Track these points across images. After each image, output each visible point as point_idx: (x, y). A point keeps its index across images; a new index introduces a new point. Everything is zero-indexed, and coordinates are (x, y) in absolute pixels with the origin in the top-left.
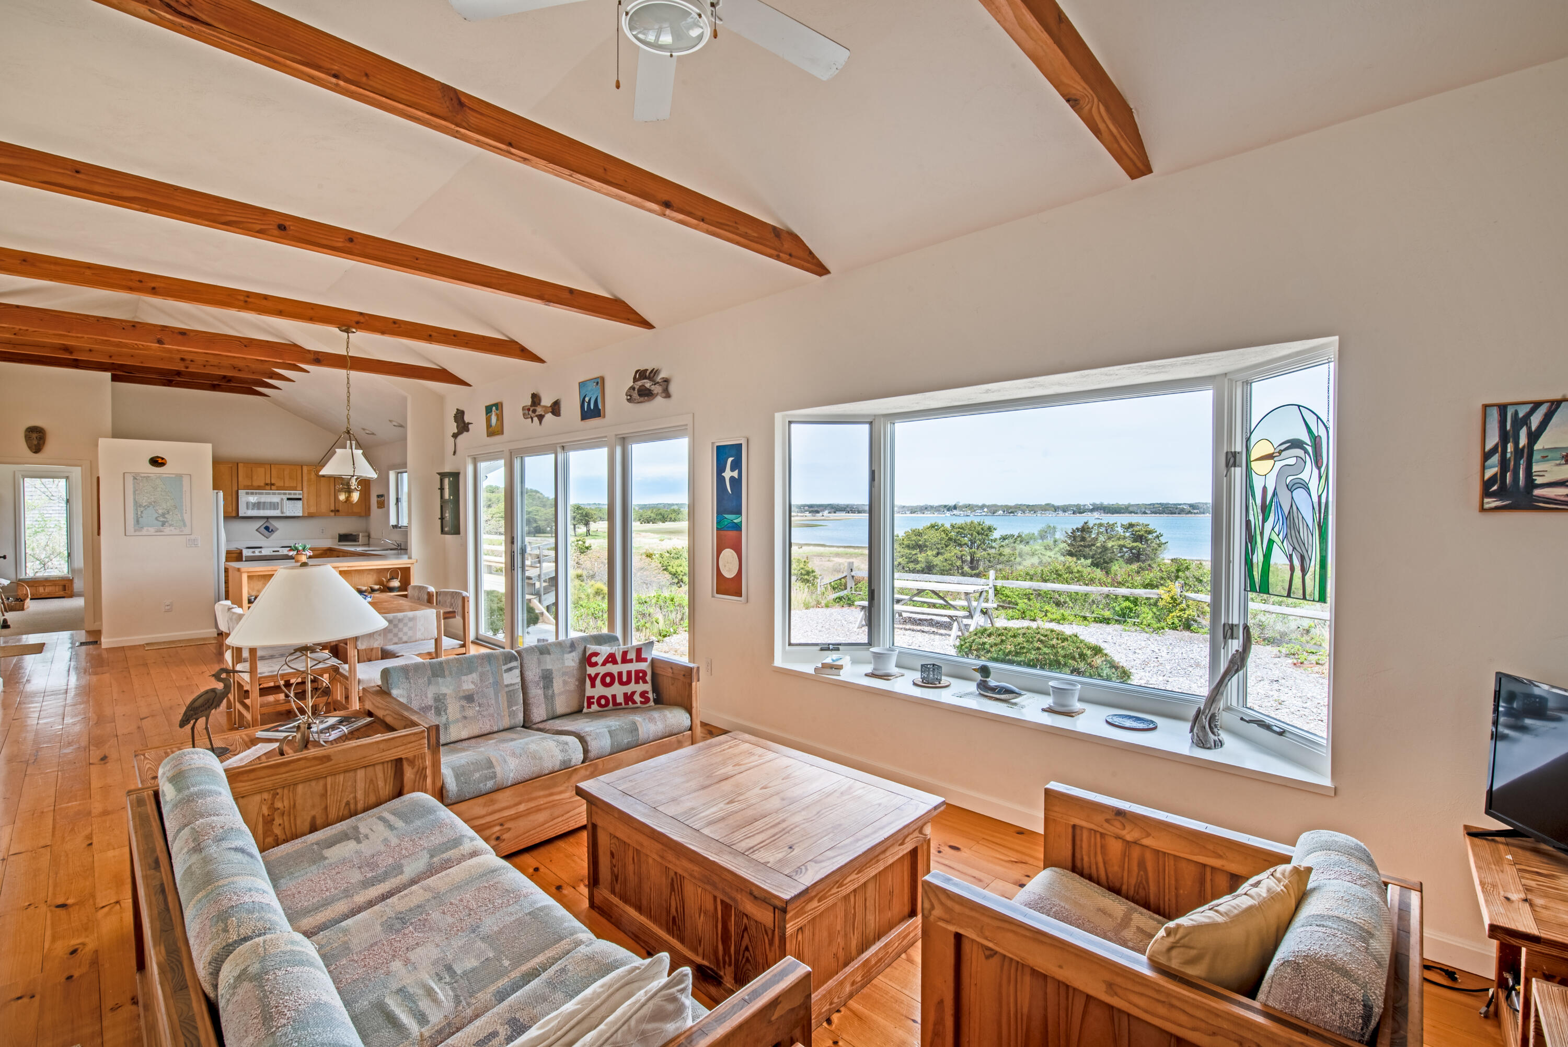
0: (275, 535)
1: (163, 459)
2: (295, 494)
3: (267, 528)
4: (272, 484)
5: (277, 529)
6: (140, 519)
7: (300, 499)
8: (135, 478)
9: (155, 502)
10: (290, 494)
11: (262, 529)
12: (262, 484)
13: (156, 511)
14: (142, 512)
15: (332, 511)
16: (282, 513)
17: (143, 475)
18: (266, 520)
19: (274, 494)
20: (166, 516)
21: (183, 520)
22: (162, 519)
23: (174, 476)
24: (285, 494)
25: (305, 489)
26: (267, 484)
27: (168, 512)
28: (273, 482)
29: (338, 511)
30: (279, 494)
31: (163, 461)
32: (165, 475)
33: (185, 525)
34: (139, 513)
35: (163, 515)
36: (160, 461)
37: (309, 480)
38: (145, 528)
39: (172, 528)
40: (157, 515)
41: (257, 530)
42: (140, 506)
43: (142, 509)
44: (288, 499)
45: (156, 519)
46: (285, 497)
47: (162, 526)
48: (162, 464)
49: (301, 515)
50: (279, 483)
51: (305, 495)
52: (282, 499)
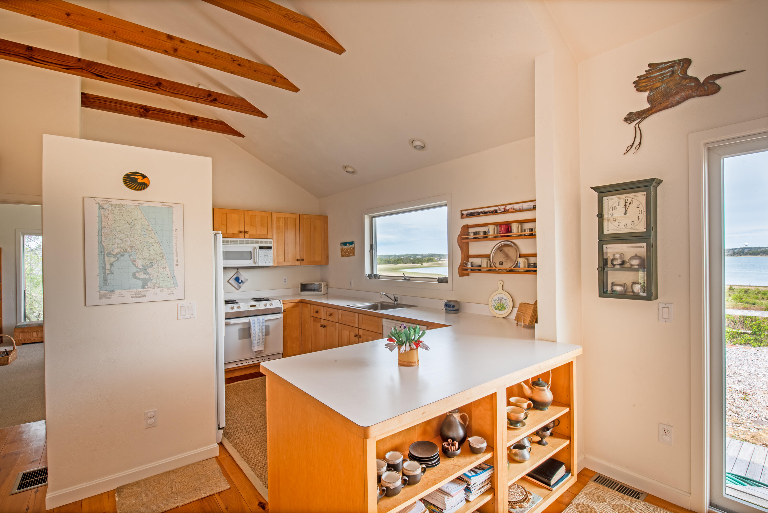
0: (245, 286)
1: (144, 177)
2: (266, 242)
3: (237, 279)
4: (246, 232)
5: (246, 280)
6: (109, 277)
7: (270, 248)
8: (101, 207)
9: (132, 247)
10: (262, 242)
11: (233, 280)
12: (236, 232)
13: (133, 262)
14: (112, 265)
15: (298, 260)
16: (255, 263)
17: (114, 202)
18: (236, 270)
19: (247, 242)
20: (149, 270)
21: (173, 277)
22: (142, 276)
23: (160, 205)
24: (257, 242)
25: (275, 237)
26: (241, 232)
27: (152, 265)
28: (246, 230)
29: (303, 260)
30: (252, 242)
31: (145, 181)
32: (146, 204)
33: (175, 284)
34: (108, 267)
35: (144, 269)
36: (140, 180)
37: (278, 228)
38: (117, 292)
39: (157, 290)
40: (134, 269)
41: (228, 281)
42: (110, 254)
43: (112, 259)
44: (261, 248)
45: (134, 275)
46: (257, 246)
47: (143, 287)
48: (144, 186)
49: (271, 264)
50: (252, 231)
51: (275, 244)
52: (255, 248)
